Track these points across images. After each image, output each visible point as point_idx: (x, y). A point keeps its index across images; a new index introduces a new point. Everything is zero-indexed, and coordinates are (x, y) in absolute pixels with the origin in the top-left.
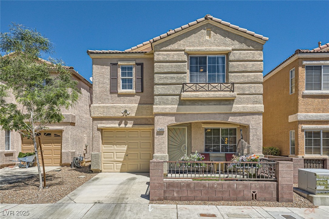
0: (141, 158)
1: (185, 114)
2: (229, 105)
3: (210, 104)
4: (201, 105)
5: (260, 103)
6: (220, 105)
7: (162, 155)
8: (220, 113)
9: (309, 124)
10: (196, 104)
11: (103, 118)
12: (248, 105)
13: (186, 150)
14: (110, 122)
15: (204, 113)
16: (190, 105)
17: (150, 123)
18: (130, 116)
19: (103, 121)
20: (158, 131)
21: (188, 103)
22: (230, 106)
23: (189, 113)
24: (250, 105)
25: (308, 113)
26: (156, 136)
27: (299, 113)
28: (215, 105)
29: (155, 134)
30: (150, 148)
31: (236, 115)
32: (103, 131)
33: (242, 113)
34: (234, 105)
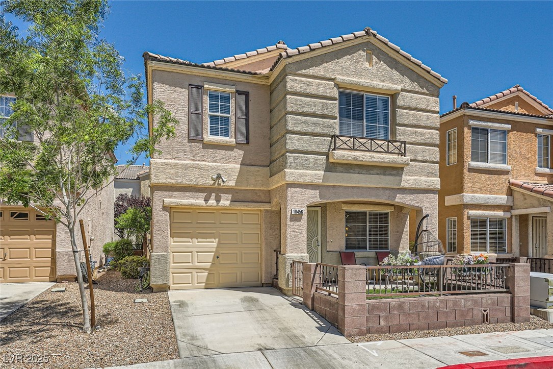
0: (243, 262)
1: (334, 187)
2: (397, 176)
3: (372, 172)
4: (358, 173)
5: (435, 176)
6: (384, 174)
7: (299, 255)
8: (385, 189)
9: (475, 210)
10: (351, 171)
11: (174, 187)
12: (421, 178)
13: (319, 248)
14: (188, 194)
15: (363, 187)
16: (342, 172)
17: (260, 200)
18: (226, 186)
19: (175, 193)
20: (293, 213)
21: (339, 168)
22: (398, 178)
23: (340, 186)
24: (423, 178)
25: (474, 193)
26: (289, 223)
27: (465, 194)
28: (378, 174)
29: (288, 219)
30: (258, 243)
31: (406, 192)
32: (173, 210)
33: (414, 190)
34: (403, 177)
